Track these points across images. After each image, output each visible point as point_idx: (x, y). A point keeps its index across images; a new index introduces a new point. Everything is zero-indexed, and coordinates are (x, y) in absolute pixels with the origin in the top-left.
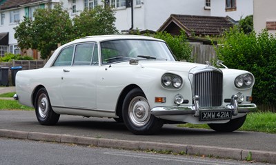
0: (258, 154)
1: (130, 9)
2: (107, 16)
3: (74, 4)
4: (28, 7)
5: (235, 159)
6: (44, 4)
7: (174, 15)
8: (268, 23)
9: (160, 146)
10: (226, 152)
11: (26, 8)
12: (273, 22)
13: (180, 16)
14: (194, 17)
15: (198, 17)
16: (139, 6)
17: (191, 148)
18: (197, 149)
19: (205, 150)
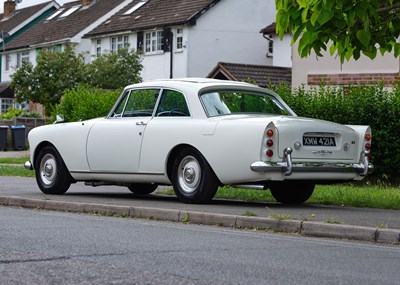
0: (194, 215)
1: (168, 54)
2: (131, 63)
3: (99, 46)
4: (41, 48)
5: (173, 221)
6: (60, 45)
7: (223, 64)
8: (309, 76)
9: (105, 208)
10: (165, 213)
11: (37, 49)
12: (315, 76)
13: (230, 65)
14: (249, 66)
15: (255, 67)
16: (180, 50)
17: (134, 210)
18: (139, 210)
19: (146, 211)
